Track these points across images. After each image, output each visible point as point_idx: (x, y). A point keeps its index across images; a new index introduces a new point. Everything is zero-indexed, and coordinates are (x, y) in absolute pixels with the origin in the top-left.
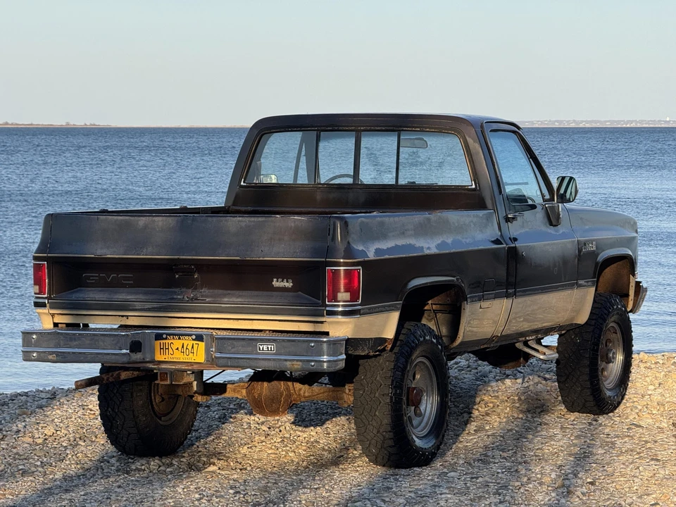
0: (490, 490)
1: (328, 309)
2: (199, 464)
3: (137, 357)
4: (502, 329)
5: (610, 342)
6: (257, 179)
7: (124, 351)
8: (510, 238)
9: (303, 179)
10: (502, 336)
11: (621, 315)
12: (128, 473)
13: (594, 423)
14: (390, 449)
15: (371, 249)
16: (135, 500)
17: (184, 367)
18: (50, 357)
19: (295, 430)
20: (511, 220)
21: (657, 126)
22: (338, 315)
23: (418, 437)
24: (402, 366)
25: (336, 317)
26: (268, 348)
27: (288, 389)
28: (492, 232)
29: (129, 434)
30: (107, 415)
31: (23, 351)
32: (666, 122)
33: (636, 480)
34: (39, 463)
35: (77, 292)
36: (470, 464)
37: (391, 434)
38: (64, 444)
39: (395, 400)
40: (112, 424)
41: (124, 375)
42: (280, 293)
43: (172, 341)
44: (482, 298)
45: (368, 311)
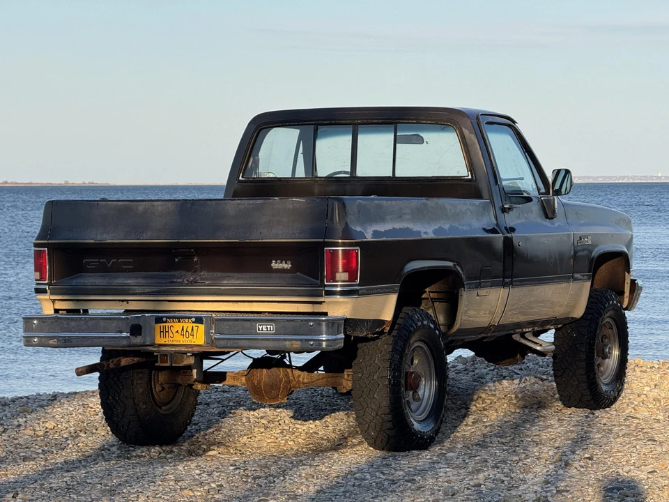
0: (488, 464)
1: (326, 289)
2: (199, 451)
3: (137, 340)
4: (498, 320)
5: (606, 338)
6: (256, 173)
7: (124, 334)
8: (506, 228)
9: (301, 173)
10: (499, 326)
11: (617, 311)
12: (128, 458)
13: (591, 416)
14: (388, 432)
15: (368, 231)
16: (136, 475)
17: (183, 349)
18: (51, 342)
19: (295, 424)
20: (507, 210)
21: (649, 181)
22: (336, 295)
23: (416, 421)
24: (400, 349)
25: (335, 296)
26: (267, 328)
27: (287, 375)
28: (489, 220)
29: (130, 422)
30: (107, 403)
31: (24, 337)
32: (657, 177)
33: (633, 455)
34: (40, 451)
35: (77, 277)
36: (468, 448)
37: (390, 416)
38: (65, 436)
39: (394, 382)
40: (113, 412)
41: (124, 362)
42: (279, 275)
43: (172, 324)
44: (478, 286)
45: (367, 292)
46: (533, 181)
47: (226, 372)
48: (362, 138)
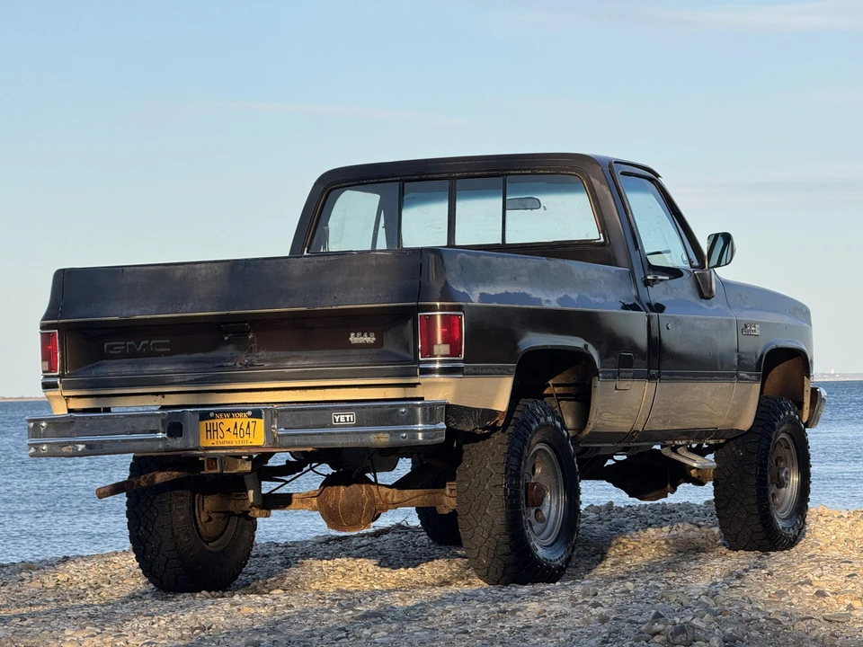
1: (421, 366)
3: (177, 443)
4: (642, 426)
5: (782, 460)
6: (325, 247)
7: (160, 435)
8: (649, 304)
9: (383, 245)
10: (643, 432)
11: (795, 425)
14: (504, 558)
15: (474, 293)
17: (237, 452)
18: (65, 450)
19: (381, 571)
20: (651, 283)
22: (434, 373)
23: (540, 545)
24: (518, 450)
25: (433, 375)
26: (346, 418)
27: (371, 493)
28: (628, 293)
29: (168, 560)
30: (138, 536)
31: (29, 444)
35: (97, 366)
37: (507, 537)
39: (511, 493)
40: (145, 547)
41: (160, 477)
42: (359, 351)
43: (221, 421)
44: (617, 376)
45: (474, 372)
46: (683, 251)
47: (292, 494)
48: (461, 206)
